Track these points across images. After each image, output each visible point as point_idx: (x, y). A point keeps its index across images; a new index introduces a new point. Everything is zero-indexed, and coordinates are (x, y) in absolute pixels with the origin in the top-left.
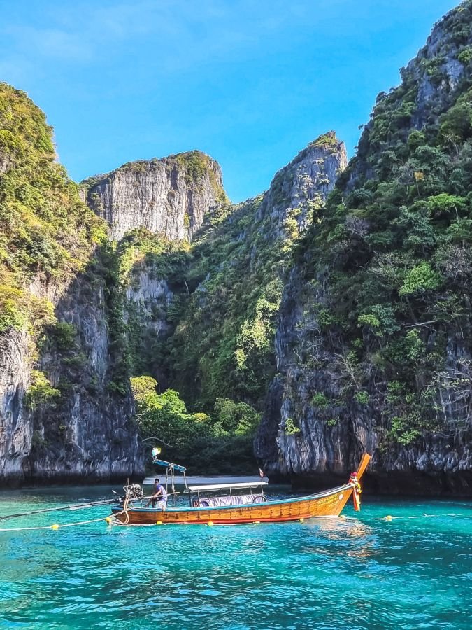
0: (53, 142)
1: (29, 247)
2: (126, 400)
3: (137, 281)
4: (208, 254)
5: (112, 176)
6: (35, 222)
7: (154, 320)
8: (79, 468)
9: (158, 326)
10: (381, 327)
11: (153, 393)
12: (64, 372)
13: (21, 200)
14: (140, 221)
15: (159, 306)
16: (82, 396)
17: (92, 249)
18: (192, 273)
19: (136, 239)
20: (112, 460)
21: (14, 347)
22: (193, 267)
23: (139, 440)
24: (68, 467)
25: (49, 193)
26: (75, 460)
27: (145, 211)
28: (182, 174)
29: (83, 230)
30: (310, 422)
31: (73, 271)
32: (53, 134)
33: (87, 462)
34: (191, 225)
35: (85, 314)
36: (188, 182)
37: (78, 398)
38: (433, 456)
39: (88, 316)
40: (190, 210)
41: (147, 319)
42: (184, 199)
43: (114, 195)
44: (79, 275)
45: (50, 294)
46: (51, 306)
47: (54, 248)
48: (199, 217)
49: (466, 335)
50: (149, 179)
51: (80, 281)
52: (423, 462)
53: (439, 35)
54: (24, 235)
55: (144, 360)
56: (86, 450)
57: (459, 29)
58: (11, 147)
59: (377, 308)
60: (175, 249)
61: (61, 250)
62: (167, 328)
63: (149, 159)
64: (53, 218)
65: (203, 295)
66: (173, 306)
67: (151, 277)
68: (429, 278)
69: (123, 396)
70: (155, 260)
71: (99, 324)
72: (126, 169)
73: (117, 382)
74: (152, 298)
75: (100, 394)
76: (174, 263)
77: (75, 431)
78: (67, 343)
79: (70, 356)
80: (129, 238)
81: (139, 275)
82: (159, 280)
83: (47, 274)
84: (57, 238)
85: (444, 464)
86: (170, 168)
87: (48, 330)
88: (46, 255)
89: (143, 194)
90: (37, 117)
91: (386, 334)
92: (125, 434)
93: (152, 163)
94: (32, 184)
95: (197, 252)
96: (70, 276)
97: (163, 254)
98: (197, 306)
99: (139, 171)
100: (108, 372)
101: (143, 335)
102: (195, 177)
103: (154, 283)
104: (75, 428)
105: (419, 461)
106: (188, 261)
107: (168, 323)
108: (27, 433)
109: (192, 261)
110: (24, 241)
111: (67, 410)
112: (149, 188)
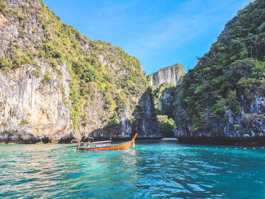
0: (141, 67)
1: (132, 89)
2: (156, 121)
3: (163, 94)
4: (180, 86)
5: (158, 72)
6: (133, 84)
7: (168, 103)
8: (145, 136)
9: (169, 104)
10: (189, 102)
11: (167, 119)
12: (141, 115)
13: (131, 80)
14: (165, 81)
15: (169, 99)
16: (145, 120)
17: (146, 89)
18: (176, 91)
19: (163, 85)
20: (153, 134)
21: (125, 111)
22: (177, 90)
23: (160, 130)
24: (143, 136)
25: (137, 77)
26: (144, 135)
27: (166, 78)
28: (174, 69)
29: (144, 84)
30: (179, 125)
31: (142, 94)
32: (141, 65)
33: (147, 135)
34: (177, 80)
35: (145, 103)
36: (175, 71)
37: (144, 121)
38: (204, 133)
39: (146, 103)
40: (176, 77)
41: (166, 102)
42: (175, 75)
43: (159, 76)
44: (143, 94)
45: (137, 99)
46: (137, 101)
47: (137, 89)
48: (178, 78)
49: (211, 102)
50: (166, 71)
51: (144, 96)
52: (201, 135)
53: (226, 27)
54: (131, 87)
55: (166, 112)
56: (147, 132)
57: (231, 24)
58: (129, 69)
59: (188, 97)
60: (172, 86)
61: (139, 89)
62: (171, 104)
63: (166, 67)
64: (137, 83)
65: (178, 96)
66: (172, 99)
67: (167, 93)
68: (201, 89)
69: (155, 120)
70: (167, 89)
71: (149, 105)
72: (161, 70)
73: (153, 117)
74: (167, 98)
75: (149, 120)
76: (172, 89)
77: (144, 128)
78: (141, 109)
79: (142, 112)
80: (162, 85)
81: (164, 93)
82: (169, 94)
83: (137, 95)
84: (138, 87)
85: (206, 135)
86: (171, 68)
87: (137, 106)
88: (136, 91)
89: (165, 75)
90: (138, 62)
91: (190, 104)
92: (156, 129)
93: (167, 68)
94: (133, 76)
95: (177, 86)
96: (141, 95)
97: (169, 88)
98: (177, 99)
99: (164, 70)
100: (151, 115)
101: (165, 106)
102: (177, 69)
103: (167, 94)
104: (144, 127)
105: (200, 135)
106: (175, 89)
107: (171, 103)
108: (130, 129)
109: (176, 88)
110: (131, 88)
111: (142, 124)
112: (167, 73)
